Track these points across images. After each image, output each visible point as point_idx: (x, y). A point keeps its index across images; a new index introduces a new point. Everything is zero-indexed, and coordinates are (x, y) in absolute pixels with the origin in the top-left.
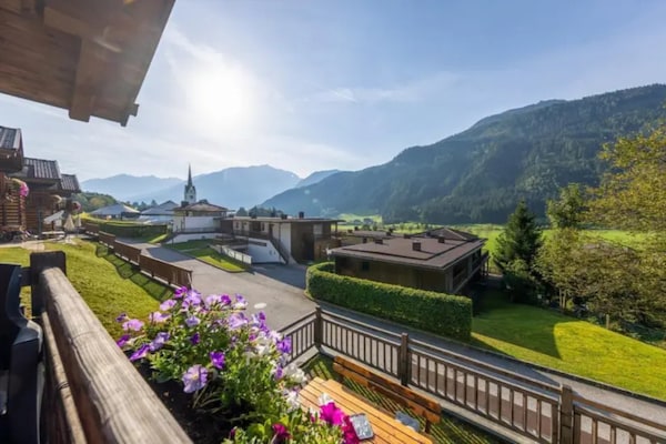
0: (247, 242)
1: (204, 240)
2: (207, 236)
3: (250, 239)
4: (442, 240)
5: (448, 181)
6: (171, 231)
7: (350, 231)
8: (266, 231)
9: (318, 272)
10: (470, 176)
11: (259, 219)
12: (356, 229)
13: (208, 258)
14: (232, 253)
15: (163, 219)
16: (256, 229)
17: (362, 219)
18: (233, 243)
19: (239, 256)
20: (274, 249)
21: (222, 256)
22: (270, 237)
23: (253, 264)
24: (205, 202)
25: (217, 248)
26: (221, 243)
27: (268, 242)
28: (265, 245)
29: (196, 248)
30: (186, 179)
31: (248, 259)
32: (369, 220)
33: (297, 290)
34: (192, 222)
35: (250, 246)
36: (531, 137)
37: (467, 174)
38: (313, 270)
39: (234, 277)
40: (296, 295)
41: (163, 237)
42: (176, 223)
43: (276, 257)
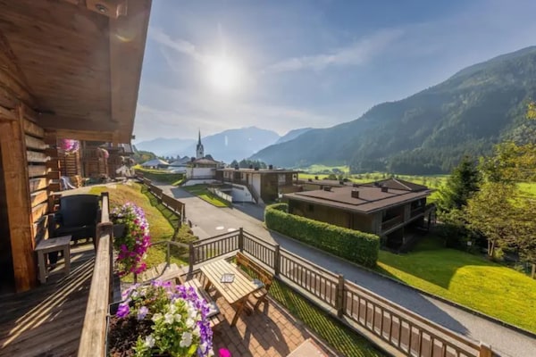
0: (231, 187)
1: (205, 184)
2: (208, 181)
3: (234, 185)
4: (385, 190)
5: (418, 133)
6: (185, 177)
7: (310, 180)
8: (244, 179)
9: (272, 210)
10: (442, 128)
11: (241, 169)
12: (317, 178)
13: (205, 197)
14: (220, 194)
15: (182, 169)
16: (238, 177)
17: (330, 169)
18: (221, 187)
19: (225, 196)
20: (248, 192)
21: (213, 196)
22: (246, 183)
23: (233, 202)
24: (209, 157)
25: (212, 190)
26: (214, 187)
27: (245, 187)
28: (243, 189)
29: (198, 190)
30: (198, 140)
31: (230, 199)
32: (337, 170)
33: (259, 222)
34: (198, 172)
35: (234, 189)
36: (525, 83)
37: (441, 125)
38: (269, 208)
39: (220, 211)
40: (257, 225)
41: (180, 181)
42: (188, 172)
43: (250, 198)
